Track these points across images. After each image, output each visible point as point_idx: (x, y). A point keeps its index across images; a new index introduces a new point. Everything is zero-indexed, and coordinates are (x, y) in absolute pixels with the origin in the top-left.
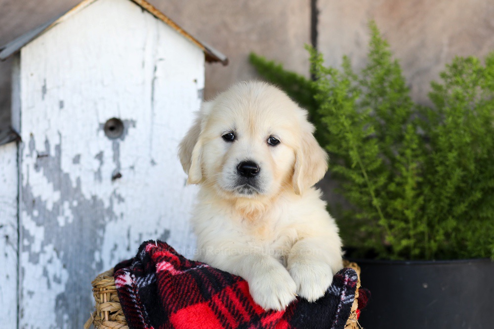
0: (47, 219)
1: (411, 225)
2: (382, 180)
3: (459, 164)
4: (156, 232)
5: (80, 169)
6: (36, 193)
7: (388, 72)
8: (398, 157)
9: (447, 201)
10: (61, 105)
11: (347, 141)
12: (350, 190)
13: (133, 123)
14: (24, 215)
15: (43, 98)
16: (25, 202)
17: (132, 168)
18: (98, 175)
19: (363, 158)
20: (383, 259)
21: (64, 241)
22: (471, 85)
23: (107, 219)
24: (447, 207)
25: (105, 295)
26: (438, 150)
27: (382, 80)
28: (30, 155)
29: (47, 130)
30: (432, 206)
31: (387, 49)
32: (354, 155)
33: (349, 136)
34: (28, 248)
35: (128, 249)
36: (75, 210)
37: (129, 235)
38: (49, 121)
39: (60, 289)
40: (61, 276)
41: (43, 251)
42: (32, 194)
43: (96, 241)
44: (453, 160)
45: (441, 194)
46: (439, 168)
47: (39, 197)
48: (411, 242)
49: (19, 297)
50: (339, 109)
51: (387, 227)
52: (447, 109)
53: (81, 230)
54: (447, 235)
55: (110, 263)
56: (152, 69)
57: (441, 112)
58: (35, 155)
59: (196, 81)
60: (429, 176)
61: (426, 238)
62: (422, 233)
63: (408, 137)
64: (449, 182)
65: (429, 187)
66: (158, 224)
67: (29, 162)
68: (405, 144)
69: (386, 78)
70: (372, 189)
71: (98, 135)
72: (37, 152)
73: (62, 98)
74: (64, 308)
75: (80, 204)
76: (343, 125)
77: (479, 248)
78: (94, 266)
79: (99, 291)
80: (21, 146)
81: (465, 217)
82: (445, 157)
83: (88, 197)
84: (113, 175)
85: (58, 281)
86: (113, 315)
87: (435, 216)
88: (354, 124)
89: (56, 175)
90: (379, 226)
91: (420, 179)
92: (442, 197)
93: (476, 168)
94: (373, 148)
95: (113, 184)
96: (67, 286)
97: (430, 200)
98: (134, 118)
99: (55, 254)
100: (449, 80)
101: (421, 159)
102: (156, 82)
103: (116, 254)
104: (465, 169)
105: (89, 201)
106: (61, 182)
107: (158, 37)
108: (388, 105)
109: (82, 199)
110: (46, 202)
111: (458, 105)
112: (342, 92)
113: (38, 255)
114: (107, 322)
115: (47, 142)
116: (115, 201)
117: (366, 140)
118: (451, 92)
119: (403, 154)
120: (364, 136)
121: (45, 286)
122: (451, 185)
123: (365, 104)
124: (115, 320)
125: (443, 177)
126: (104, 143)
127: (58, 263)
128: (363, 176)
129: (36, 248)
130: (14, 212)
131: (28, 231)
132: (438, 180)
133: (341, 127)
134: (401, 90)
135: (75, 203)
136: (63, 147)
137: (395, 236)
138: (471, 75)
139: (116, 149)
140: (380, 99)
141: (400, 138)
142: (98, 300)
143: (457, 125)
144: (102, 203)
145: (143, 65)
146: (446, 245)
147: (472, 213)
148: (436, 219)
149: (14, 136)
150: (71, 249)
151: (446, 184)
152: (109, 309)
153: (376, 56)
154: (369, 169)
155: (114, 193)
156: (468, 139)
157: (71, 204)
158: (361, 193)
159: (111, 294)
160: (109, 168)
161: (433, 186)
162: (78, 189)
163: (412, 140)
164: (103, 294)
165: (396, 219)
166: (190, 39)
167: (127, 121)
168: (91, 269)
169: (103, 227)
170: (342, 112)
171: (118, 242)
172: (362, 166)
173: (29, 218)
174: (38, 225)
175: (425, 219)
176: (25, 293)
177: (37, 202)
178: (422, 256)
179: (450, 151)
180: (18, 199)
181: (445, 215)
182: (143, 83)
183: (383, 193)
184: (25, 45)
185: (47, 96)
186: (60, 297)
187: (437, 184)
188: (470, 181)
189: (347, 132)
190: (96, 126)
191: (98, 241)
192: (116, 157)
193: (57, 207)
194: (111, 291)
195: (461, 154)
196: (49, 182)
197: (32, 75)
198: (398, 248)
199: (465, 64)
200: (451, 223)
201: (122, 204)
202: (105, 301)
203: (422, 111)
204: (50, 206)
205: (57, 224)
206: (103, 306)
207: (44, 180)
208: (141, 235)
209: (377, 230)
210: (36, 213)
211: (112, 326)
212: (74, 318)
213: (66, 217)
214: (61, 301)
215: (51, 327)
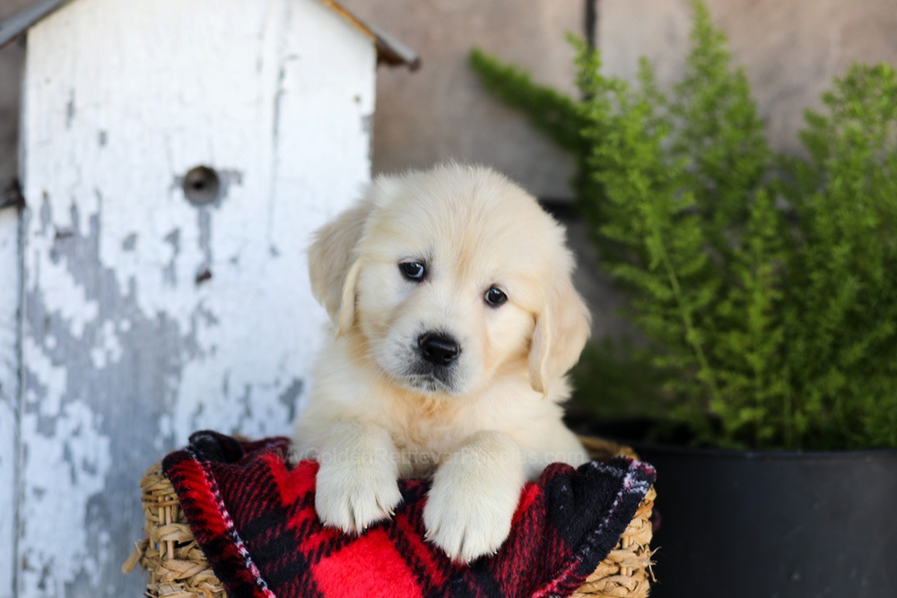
0: (71, 353)
1: (758, 382)
2: (706, 294)
3: (853, 268)
5: (136, 261)
6: (51, 303)
7: (724, 91)
8: (737, 251)
9: (829, 339)
10: (103, 139)
11: (642, 219)
12: (645, 312)
13: (238, 176)
14: (29, 345)
15: (68, 125)
16: (31, 320)
17: (234, 260)
18: (170, 273)
19: (671, 251)
20: (704, 445)
21: (103, 396)
22: (879, 117)
23: (185, 355)
24: (827, 350)
25: (168, 510)
26: (813, 241)
27: (710, 106)
28: (42, 233)
29: (74, 186)
30: (800, 345)
31: (724, 47)
32: (654, 244)
33: (646, 208)
34: (34, 408)
36: (125, 339)
37: (225, 388)
38: (79, 169)
39: (95, 485)
40: (96, 460)
41: (62, 414)
42: (43, 307)
43: (163, 396)
44: (842, 261)
45: (817, 324)
46: (816, 276)
47: (58, 313)
48: (759, 413)
49: (19, 498)
50: (627, 157)
51: (712, 384)
52: (832, 162)
53: (136, 376)
54: (827, 402)
56: (276, 74)
57: (822, 168)
58: (51, 233)
59: (358, 99)
60: (796, 291)
61: (787, 407)
62: (780, 398)
63: (756, 214)
64: (832, 302)
65: (795, 310)
66: (282, 367)
67: (39, 245)
68: (751, 227)
69: (719, 101)
70: (686, 312)
71: (170, 197)
72: (56, 228)
73: (103, 127)
74: (101, 521)
75: (134, 326)
76: (634, 187)
77: (886, 429)
78: (159, 444)
79: (157, 501)
80: (26, 213)
81: (863, 369)
82: (828, 255)
83: (150, 313)
84: (197, 272)
85: (90, 469)
86: (183, 549)
87: (805, 366)
88: (657, 186)
89: (90, 272)
90: (698, 382)
91: (778, 295)
92: (820, 331)
93: (886, 276)
94: (692, 234)
95: (197, 290)
96: (108, 479)
97: (795, 336)
98: (240, 167)
100: (839, 108)
101: (782, 258)
102: (283, 100)
103: (201, 422)
104: (865, 277)
105: (151, 322)
106: (100, 285)
108: (721, 152)
109: (138, 318)
110: (70, 321)
111: (854, 156)
112: (634, 126)
113: (53, 420)
114: (172, 563)
115: (74, 209)
116: (202, 322)
117: (679, 217)
118: (841, 133)
119: (746, 247)
120: (674, 209)
121: (66, 479)
122: (836, 309)
123: (679, 150)
124: (187, 559)
125: (821, 292)
126: (182, 212)
127: (91, 435)
128: (669, 285)
129: (50, 407)
130: (11, 337)
131: (35, 376)
132: (813, 298)
133: (631, 192)
134: (748, 124)
135: (125, 325)
136: (105, 219)
137: (728, 401)
138: (880, 98)
139: (205, 224)
140: (708, 142)
141: (742, 216)
142: (155, 518)
143: (851, 194)
144: (175, 325)
145: (259, 66)
146: (824, 420)
147: (875, 362)
148: (807, 372)
149: (13, 196)
151: (827, 306)
152: (176, 537)
153: (703, 61)
154: (684, 272)
155: (199, 307)
156: (871, 221)
157: (117, 326)
158: (666, 318)
159: (180, 508)
160: (190, 260)
161: (802, 309)
162: (131, 298)
163: (764, 220)
164: (165, 508)
165: (731, 369)
166: (349, 20)
167: (226, 172)
168: (153, 449)
169: (177, 371)
170: (633, 162)
171: (205, 400)
172: (668, 266)
173: (38, 351)
174: (56, 363)
175: (786, 371)
176: (28, 491)
177: (53, 322)
178: (778, 440)
179: (837, 243)
180: (19, 314)
181: (823, 364)
182: (259, 101)
183: (708, 320)
184: (33, 23)
185: (76, 122)
186: (95, 501)
187: (810, 304)
188: (874, 302)
189: (642, 201)
190: (167, 180)
191: (168, 398)
192: (204, 240)
193: (91, 331)
195: (858, 250)
196: (77, 283)
197: (48, 81)
198: (732, 425)
199: (868, 79)
200: (835, 380)
201: (214, 330)
202: (168, 520)
203: (786, 166)
204: (77, 330)
205: (90, 363)
206: (164, 530)
207: (68, 281)
208: (248, 388)
209: (695, 390)
210: (51, 342)
211: (182, 571)
212: (120, 541)
213: (108, 350)
214: (97, 507)
215: (77, 557)
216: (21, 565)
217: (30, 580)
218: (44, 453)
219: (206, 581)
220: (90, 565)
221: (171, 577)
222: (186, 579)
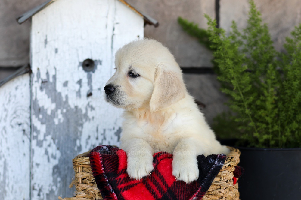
0: (47, 120)
1: (270, 126)
2: (252, 98)
4: (114, 129)
5: (68, 90)
6: (41, 104)
7: (260, 31)
8: (263, 84)
9: (293, 112)
10: (56, 51)
11: (230, 74)
12: (232, 104)
13: (100, 62)
14: (33, 117)
15: (45, 47)
16: (34, 110)
17: (99, 89)
18: (79, 93)
19: (240, 84)
20: (253, 147)
21: (58, 133)
23: (84, 120)
24: (292, 115)
26: (287, 80)
27: (255, 36)
28: (37, 81)
29: (47, 66)
30: (283, 114)
31: (259, 17)
32: (234, 82)
33: (231, 71)
35: (97, 139)
36: (64, 115)
37: (97, 130)
38: (49, 60)
39: (55, 162)
40: (56, 154)
41: (45, 139)
42: (38, 105)
43: (77, 133)
44: (296, 86)
45: (289, 107)
46: (288, 91)
47: (43, 107)
48: (270, 136)
49: (31, 167)
50: (225, 54)
51: (255, 127)
52: (294, 55)
53: (68, 127)
54: (293, 132)
55: (86, 147)
56: (112, 29)
57: (291, 56)
58: (40, 81)
59: (139, 36)
60: (282, 96)
61: (280, 134)
62: (277, 131)
63: (269, 72)
64: (293, 100)
65: (282, 102)
66: (115, 123)
67: (37, 85)
68: (267, 76)
69: (258, 35)
70: (246, 104)
71: (78, 69)
72: (42, 79)
73: (56, 47)
74: (58, 174)
75: (67, 111)
76: (227, 64)
78: (76, 149)
79: (76, 165)
80: (32, 75)
82: (292, 84)
83: (73, 107)
84: (87, 93)
85: (54, 157)
86: (84, 180)
87: (285, 121)
88: (236, 64)
89: (53, 94)
90: (250, 126)
92: (290, 109)
94: (247, 79)
95: (87, 99)
96: (59, 160)
97: (282, 111)
98: (101, 59)
99: (52, 141)
100: (297, 37)
101: (278, 86)
102: (114, 37)
103: (90, 141)
105: (73, 109)
106: (56, 98)
107: (116, 10)
108: (258, 51)
109: (69, 108)
110: (47, 109)
113: (42, 142)
114: (81, 184)
115: (47, 73)
116: (89, 109)
118: (298, 44)
119: (266, 83)
120: (241, 71)
121: (46, 160)
122: (295, 102)
123: (245, 51)
124: (85, 183)
125: (290, 96)
126: (82, 74)
127: (54, 146)
128: (240, 96)
129: (41, 137)
130: (28, 115)
131: (36, 127)
133: (227, 66)
134: (267, 42)
135: (65, 111)
136: (57, 77)
137: (259, 132)
139: (90, 78)
140: (255, 48)
141: (265, 72)
142: (76, 170)
143: (300, 65)
144: (81, 110)
145: (106, 26)
146: (291, 139)
148: (286, 123)
149: (28, 70)
150: (62, 138)
151: (292, 101)
152: (82, 176)
153: (253, 22)
154: (244, 91)
155: (88, 104)
157: (62, 111)
158: (240, 106)
159: (83, 167)
160: (85, 89)
161: (284, 102)
162: (67, 102)
163: (271, 74)
164: (78, 167)
165: (262, 122)
166: (135, 11)
167: (96, 61)
168: (74, 150)
169: (82, 125)
170: (227, 56)
171: (91, 134)
172: (239, 89)
173: (37, 119)
174: (42, 123)
175: (279, 122)
176: (34, 164)
177: (41, 110)
178: (277, 145)
179: (295, 81)
180: (30, 107)
181: (291, 120)
182: (106, 38)
183: (253, 106)
184: (34, 15)
185: (47, 46)
186: (56, 167)
187: (286, 100)
189: (230, 69)
190: (78, 64)
191: (79, 134)
192: (90, 83)
193: (54, 113)
194: (83, 165)
196: (49, 97)
197: (38, 33)
198: (261, 140)
200: (295, 125)
201: (93, 111)
202: (80, 171)
204: (49, 112)
205: (54, 123)
206: (78, 174)
207: (46, 97)
208: (104, 130)
209: (249, 129)
210: (41, 116)
211: (83, 187)
212: (64, 180)
213: (59, 119)
214: (56, 170)
215: (50, 185)
216: (32, 188)
217: (35, 193)
218: (39, 152)
219: (90, 190)
220: (54, 188)
221: (80, 189)
222: (85, 190)
